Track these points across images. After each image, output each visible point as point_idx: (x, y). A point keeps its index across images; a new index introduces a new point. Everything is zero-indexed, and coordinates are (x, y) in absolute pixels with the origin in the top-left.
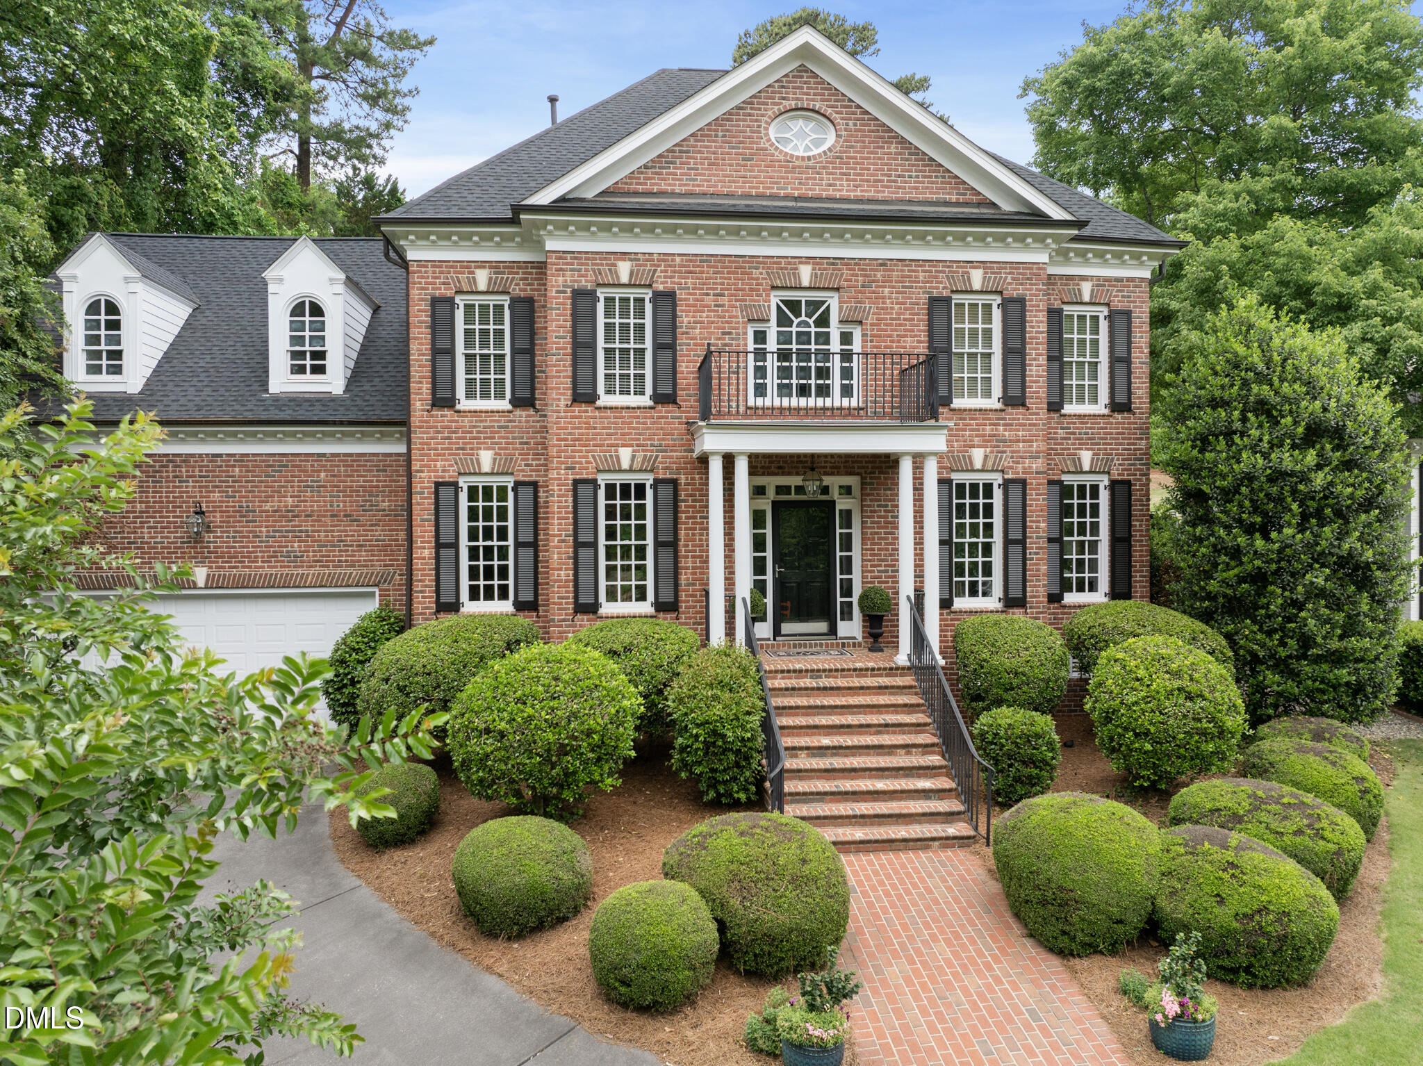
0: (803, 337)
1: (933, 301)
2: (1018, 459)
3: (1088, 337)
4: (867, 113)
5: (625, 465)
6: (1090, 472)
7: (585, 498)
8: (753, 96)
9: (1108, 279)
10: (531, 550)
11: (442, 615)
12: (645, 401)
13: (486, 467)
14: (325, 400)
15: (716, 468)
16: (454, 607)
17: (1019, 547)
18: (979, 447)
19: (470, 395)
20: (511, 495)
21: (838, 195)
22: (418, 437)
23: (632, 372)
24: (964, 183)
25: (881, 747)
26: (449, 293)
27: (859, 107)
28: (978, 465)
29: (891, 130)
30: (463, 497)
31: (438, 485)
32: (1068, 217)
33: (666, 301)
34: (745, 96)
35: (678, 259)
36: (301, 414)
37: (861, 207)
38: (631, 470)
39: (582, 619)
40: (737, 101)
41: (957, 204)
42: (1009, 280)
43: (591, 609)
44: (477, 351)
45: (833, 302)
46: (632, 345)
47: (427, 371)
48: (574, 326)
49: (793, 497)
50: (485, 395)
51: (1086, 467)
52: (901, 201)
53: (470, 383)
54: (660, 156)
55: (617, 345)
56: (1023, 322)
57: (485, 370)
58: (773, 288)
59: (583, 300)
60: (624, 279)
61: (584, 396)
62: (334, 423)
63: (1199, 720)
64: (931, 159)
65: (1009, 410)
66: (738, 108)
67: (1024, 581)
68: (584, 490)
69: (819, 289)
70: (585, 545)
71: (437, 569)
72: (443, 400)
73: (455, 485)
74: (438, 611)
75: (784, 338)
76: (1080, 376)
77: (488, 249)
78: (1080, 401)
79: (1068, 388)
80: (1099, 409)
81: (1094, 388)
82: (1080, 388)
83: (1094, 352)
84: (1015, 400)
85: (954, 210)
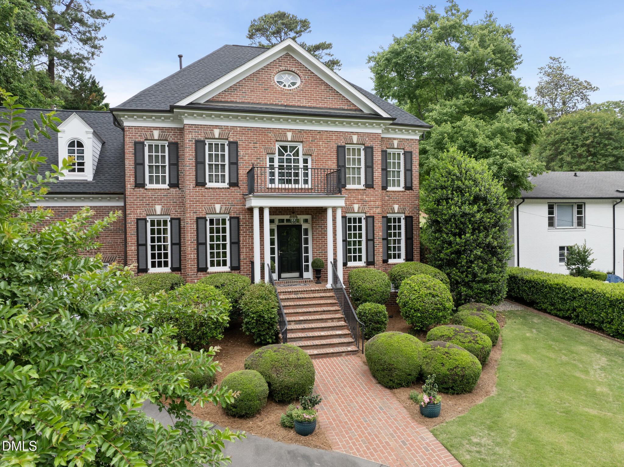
0: (289, 161)
1: (338, 147)
2: (371, 208)
3: (396, 161)
4: (313, 73)
5: (218, 211)
6: (398, 213)
7: (201, 226)
8: (268, 65)
9: (403, 139)
10: (178, 246)
11: (140, 274)
12: (226, 185)
13: (158, 212)
14: (85, 183)
15: (256, 213)
16: (146, 270)
17: (372, 242)
18: (356, 204)
19: (151, 182)
20: (169, 224)
21: (302, 105)
22: (129, 200)
23: (220, 174)
24: (350, 102)
25: (322, 319)
26: (142, 140)
27: (309, 70)
28: (356, 211)
29: (322, 80)
30: (149, 224)
31: (138, 220)
32: (389, 116)
33: (233, 146)
34: (265, 64)
35: (238, 129)
36: (74, 190)
37: (311, 110)
38: (220, 213)
39: (201, 274)
40: (262, 66)
41: (347, 110)
42: (367, 140)
43: (205, 270)
44: (154, 164)
45: (300, 147)
46: (220, 163)
47: (132, 172)
48: (196, 155)
49: (285, 223)
50: (157, 182)
51: (396, 211)
52: (326, 108)
53: (151, 177)
54: (231, 87)
55: (214, 163)
56: (372, 156)
57: (157, 172)
58: (277, 141)
59: (199, 144)
60: (217, 136)
61: (201, 184)
62: (90, 193)
63: (436, 304)
64: (337, 92)
65: (368, 189)
66: (262, 69)
67: (374, 255)
68: (201, 222)
69: (295, 142)
70: (201, 244)
71: (138, 255)
72: (140, 185)
73: (145, 220)
74: (138, 272)
75: (281, 161)
76: (394, 176)
77: (159, 122)
78: (394, 185)
79: (389, 181)
80: (400, 189)
81: (399, 181)
82: (394, 181)
83: (399, 167)
84: (370, 186)
85: (346, 112)
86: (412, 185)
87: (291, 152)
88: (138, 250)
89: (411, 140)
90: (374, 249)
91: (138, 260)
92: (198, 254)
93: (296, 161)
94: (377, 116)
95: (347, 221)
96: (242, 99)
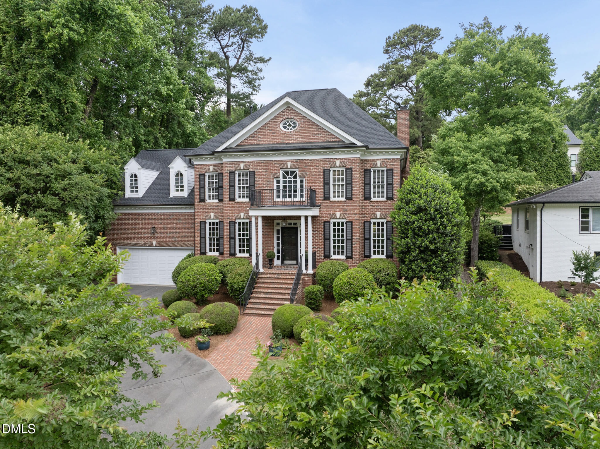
1: (325, 170)
2: (350, 215)
3: (381, 177)
4: (306, 118)
5: (242, 217)
6: (380, 218)
8: (275, 116)
9: (386, 159)
11: (202, 255)
12: (248, 200)
13: (212, 217)
14: (183, 199)
15: (253, 220)
16: (205, 253)
18: (338, 212)
19: (209, 198)
20: (219, 224)
21: (298, 142)
22: (197, 210)
23: (245, 192)
24: (334, 136)
26: (204, 173)
27: (304, 116)
29: (313, 122)
30: (207, 225)
31: (201, 222)
32: (363, 144)
33: (252, 174)
34: (273, 116)
35: (255, 162)
36: (176, 203)
39: (231, 257)
40: (271, 118)
41: (332, 142)
42: (347, 163)
43: (234, 255)
44: (211, 187)
46: (245, 185)
47: (198, 193)
48: (230, 181)
50: (213, 198)
53: (209, 195)
54: (251, 135)
55: (241, 185)
57: (213, 192)
59: (232, 174)
60: (242, 168)
61: (232, 199)
64: (325, 129)
65: (348, 201)
66: (272, 120)
67: (352, 251)
68: (232, 224)
69: (293, 168)
70: (232, 238)
71: (201, 243)
72: (203, 200)
73: (205, 222)
75: (284, 182)
76: (379, 189)
77: (212, 161)
78: (379, 196)
79: (374, 193)
80: (384, 199)
81: (383, 193)
82: (379, 193)
83: (383, 182)
84: (349, 198)
85: (331, 144)
86: (393, 196)
87: (291, 175)
88: (201, 241)
89: (393, 159)
90: (352, 246)
91: (201, 246)
92: (230, 244)
93: (295, 182)
94: (353, 146)
95: (332, 225)
96: (258, 142)
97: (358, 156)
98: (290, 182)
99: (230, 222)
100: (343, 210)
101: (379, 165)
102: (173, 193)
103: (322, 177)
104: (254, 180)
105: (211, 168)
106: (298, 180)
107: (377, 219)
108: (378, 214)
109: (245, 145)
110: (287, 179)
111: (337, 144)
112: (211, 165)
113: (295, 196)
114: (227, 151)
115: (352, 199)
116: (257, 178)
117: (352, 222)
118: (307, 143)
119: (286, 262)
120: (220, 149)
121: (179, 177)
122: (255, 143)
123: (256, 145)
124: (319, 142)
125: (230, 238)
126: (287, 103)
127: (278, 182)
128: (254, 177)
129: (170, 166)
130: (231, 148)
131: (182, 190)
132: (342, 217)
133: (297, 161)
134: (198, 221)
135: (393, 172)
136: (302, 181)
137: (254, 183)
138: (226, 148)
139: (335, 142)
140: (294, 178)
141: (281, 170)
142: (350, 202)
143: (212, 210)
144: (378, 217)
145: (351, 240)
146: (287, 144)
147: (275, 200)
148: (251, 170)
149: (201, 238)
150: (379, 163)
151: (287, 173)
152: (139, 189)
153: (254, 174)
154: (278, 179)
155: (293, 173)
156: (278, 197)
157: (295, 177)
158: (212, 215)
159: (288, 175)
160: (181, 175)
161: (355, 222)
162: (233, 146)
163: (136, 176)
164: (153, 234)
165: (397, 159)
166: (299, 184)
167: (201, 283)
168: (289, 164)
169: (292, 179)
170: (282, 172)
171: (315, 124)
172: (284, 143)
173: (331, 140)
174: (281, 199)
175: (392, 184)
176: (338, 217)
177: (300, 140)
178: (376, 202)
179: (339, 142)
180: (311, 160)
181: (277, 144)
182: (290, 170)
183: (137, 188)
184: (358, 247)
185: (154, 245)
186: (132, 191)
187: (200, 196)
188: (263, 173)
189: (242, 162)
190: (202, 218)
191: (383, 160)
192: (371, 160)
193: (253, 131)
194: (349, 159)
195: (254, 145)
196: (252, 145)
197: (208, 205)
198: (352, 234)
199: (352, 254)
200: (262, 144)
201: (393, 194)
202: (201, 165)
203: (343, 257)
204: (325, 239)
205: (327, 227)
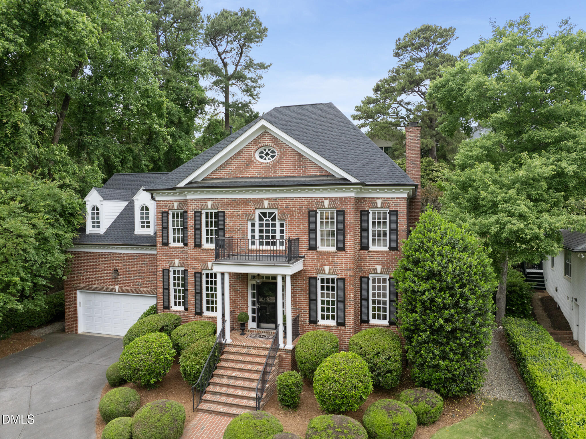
1: (310, 212)
3: (382, 220)
5: (210, 268)
6: (381, 274)
7: (198, 278)
9: (388, 198)
13: (177, 265)
14: (149, 237)
15: (219, 277)
16: (169, 308)
17: (343, 304)
19: (174, 241)
21: (277, 175)
22: (159, 255)
23: (214, 236)
24: (322, 168)
26: (167, 210)
30: (172, 273)
31: (164, 270)
32: (357, 181)
34: (247, 143)
39: (197, 317)
40: (244, 145)
41: (319, 176)
43: (200, 314)
44: (176, 227)
45: (277, 213)
46: (214, 228)
48: (195, 222)
50: (178, 241)
52: (300, 177)
53: (174, 237)
55: (209, 228)
56: (344, 219)
57: (178, 233)
59: (197, 214)
60: (210, 207)
61: (198, 245)
65: (339, 252)
67: (344, 316)
68: (198, 275)
70: (198, 293)
71: (163, 296)
72: (165, 243)
73: (169, 270)
74: (164, 309)
75: (261, 225)
76: (379, 235)
77: (177, 196)
78: (379, 245)
79: (374, 240)
80: (386, 249)
81: (385, 241)
82: (379, 240)
83: (385, 226)
84: (341, 248)
85: (318, 179)
86: (397, 245)
87: (269, 217)
88: (163, 292)
89: (397, 198)
90: (344, 310)
91: (163, 299)
92: (195, 301)
93: (274, 225)
94: (344, 182)
95: (319, 282)
96: (228, 175)
97: (352, 195)
98: (267, 225)
99: (195, 273)
100: (333, 264)
101: (379, 206)
102: (138, 230)
103: (307, 221)
104: (224, 223)
105: (176, 205)
106: (278, 223)
107: (377, 273)
108: (379, 268)
109: (213, 179)
110: (264, 222)
111: (325, 178)
112: (176, 201)
113: (274, 244)
114: (192, 186)
115: (344, 250)
116: (227, 220)
117: (344, 279)
118: (288, 177)
119: (263, 325)
120: (182, 184)
121: (145, 211)
122: (226, 177)
123: (227, 179)
124: (303, 176)
125: (196, 293)
126: (263, 127)
127: (253, 225)
128: (224, 219)
129: (134, 198)
130: (196, 182)
131: (148, 227)
132: (331, 272)
133: (276, 199)
134: (160, 268)
135: (397, 215)
136: (282, 225)
137: (224, 226)
138: (191, 183)
139: (323, 176)
140: (272, 220)
141: (256, 210)
142: (342, 253)
143: (177, 256)
144: (379, 272)
145: (344, 302)
146: (263, 178)
147: (250, 248)
148: (220, 210)
149: (164, 289)
150: (379, 203)
151: (264, 214)
152: (101, 224)
153: (224, 215)
154: (253, 222)
155: (271, 214)
156: (253, 243)
157: (274, 219)
158: (177, 261)
159: (265, 217)
160: (147, 209)
161: (348, 280)
162: (199, 180)
163: (97, 209)
164: (115, 278)
165: (403, 198)
166: (278, 228)
167: (145, 366)
168: (266, 203)
169: (270, 222)
170: (257, 213)
171: (298, 153)
172: (260, 177)
173: (318, 174)
174: (257, 247)
175: (397, 230)
176: (327, 272)
177: (280, 173)
178: (376, 252)
179: (327, 176)
180: (293, 199)
181: (252, 177)
182: (267, 211)
183: (98, 222)
184: (352, 312)
185: (117, 291)
186: (94, 227)
187: (162, 238)
188: (235, 213)
189: (210, 199)
190: (165, 265)
191: (385, 200)
192: (369, 198)
193: (223, 162)
194: (341, 198)
195: (224, 178)
196: (221, 178)
197: (171, 250)
198: (344, 294)
199: (345, 320)
200: (234, 178)
201: (397, 243)
202: (164, 201)
203: (333, 323)
204: (310, 300)
205: (313, 284)
